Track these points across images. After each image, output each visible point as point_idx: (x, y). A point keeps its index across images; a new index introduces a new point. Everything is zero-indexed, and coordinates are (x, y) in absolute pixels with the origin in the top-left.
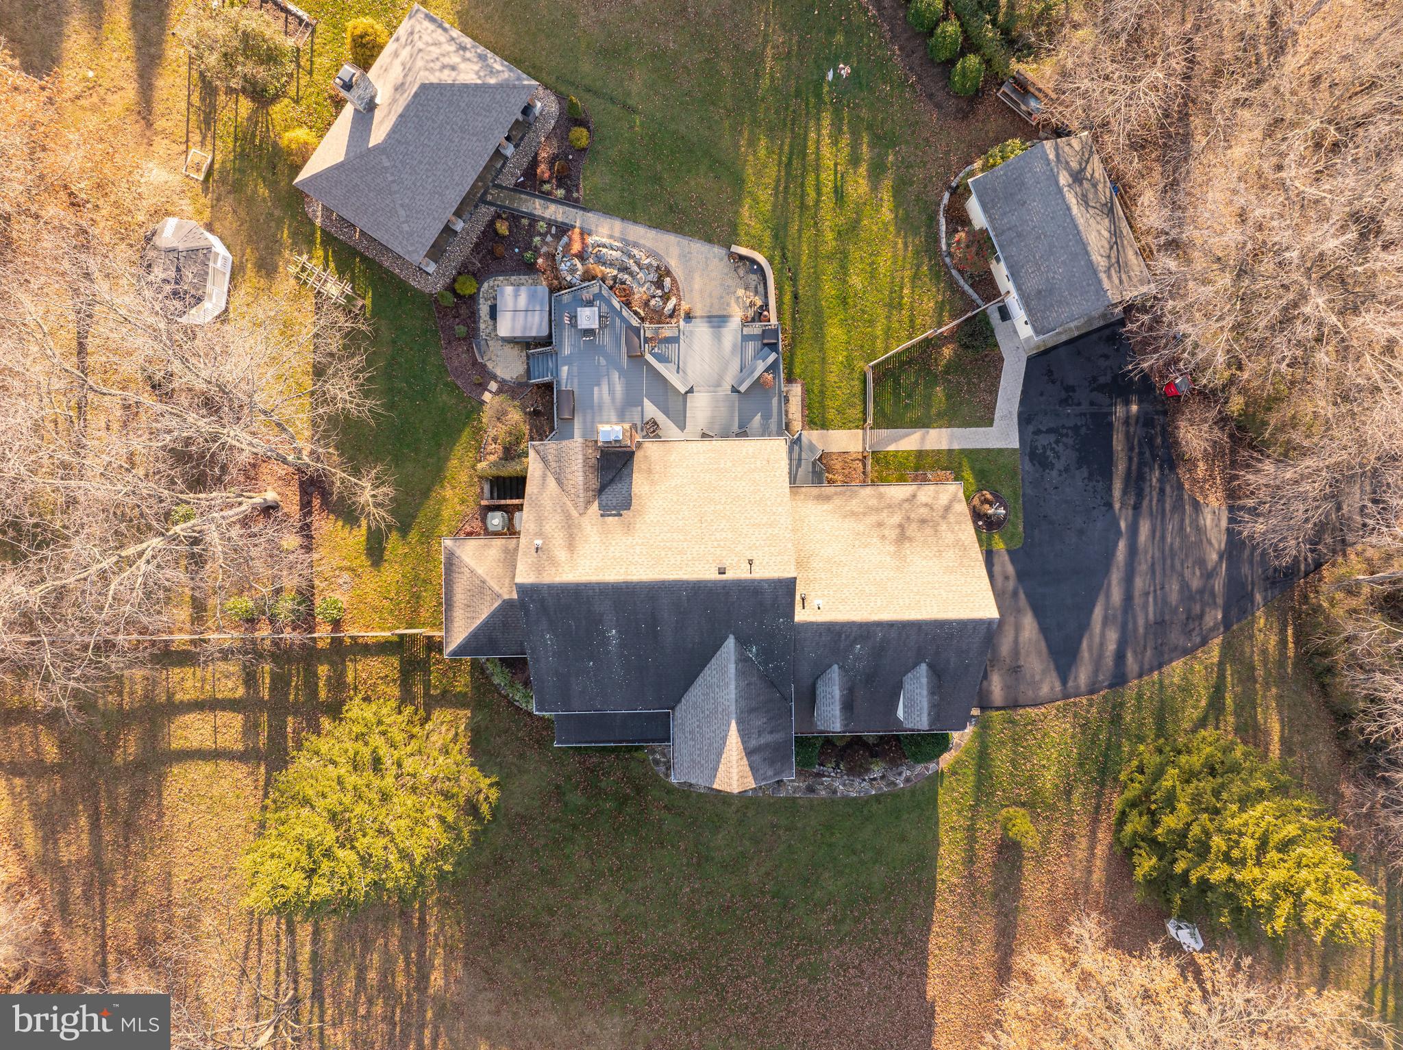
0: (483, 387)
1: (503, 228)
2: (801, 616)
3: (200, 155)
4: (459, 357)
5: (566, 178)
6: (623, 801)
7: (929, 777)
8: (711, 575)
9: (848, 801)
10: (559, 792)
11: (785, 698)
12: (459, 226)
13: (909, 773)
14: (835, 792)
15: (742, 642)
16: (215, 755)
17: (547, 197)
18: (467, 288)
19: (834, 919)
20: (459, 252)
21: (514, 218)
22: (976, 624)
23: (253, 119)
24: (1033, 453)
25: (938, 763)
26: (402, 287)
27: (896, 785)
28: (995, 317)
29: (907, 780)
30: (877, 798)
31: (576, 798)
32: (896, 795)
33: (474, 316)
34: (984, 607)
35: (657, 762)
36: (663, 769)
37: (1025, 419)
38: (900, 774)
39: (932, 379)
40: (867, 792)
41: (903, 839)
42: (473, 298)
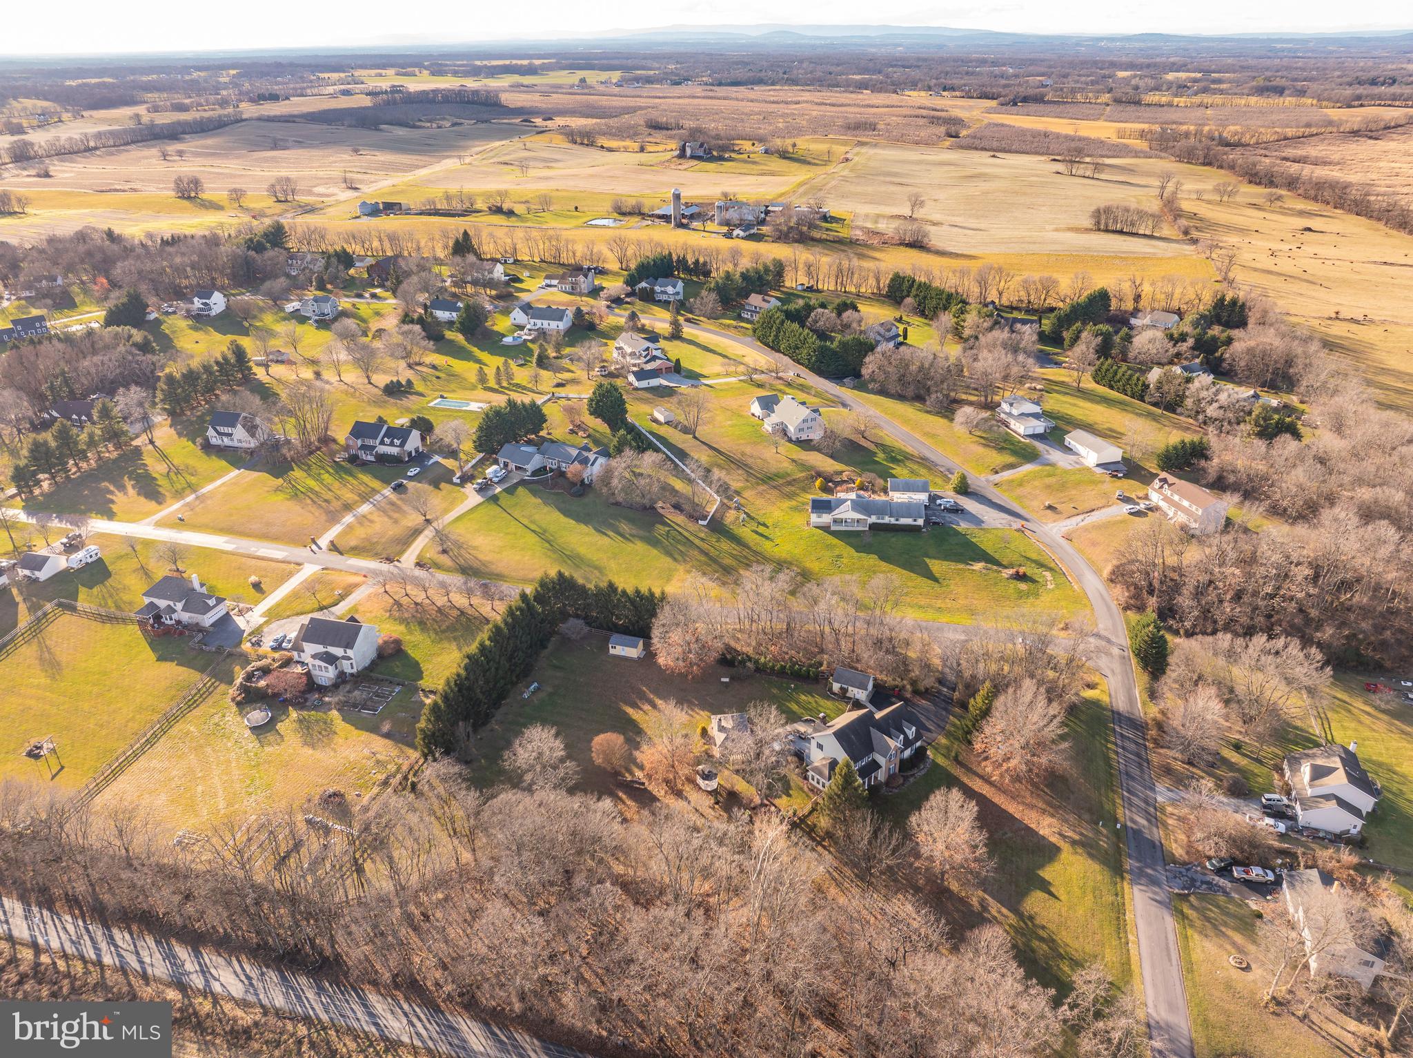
2: (877, 718)
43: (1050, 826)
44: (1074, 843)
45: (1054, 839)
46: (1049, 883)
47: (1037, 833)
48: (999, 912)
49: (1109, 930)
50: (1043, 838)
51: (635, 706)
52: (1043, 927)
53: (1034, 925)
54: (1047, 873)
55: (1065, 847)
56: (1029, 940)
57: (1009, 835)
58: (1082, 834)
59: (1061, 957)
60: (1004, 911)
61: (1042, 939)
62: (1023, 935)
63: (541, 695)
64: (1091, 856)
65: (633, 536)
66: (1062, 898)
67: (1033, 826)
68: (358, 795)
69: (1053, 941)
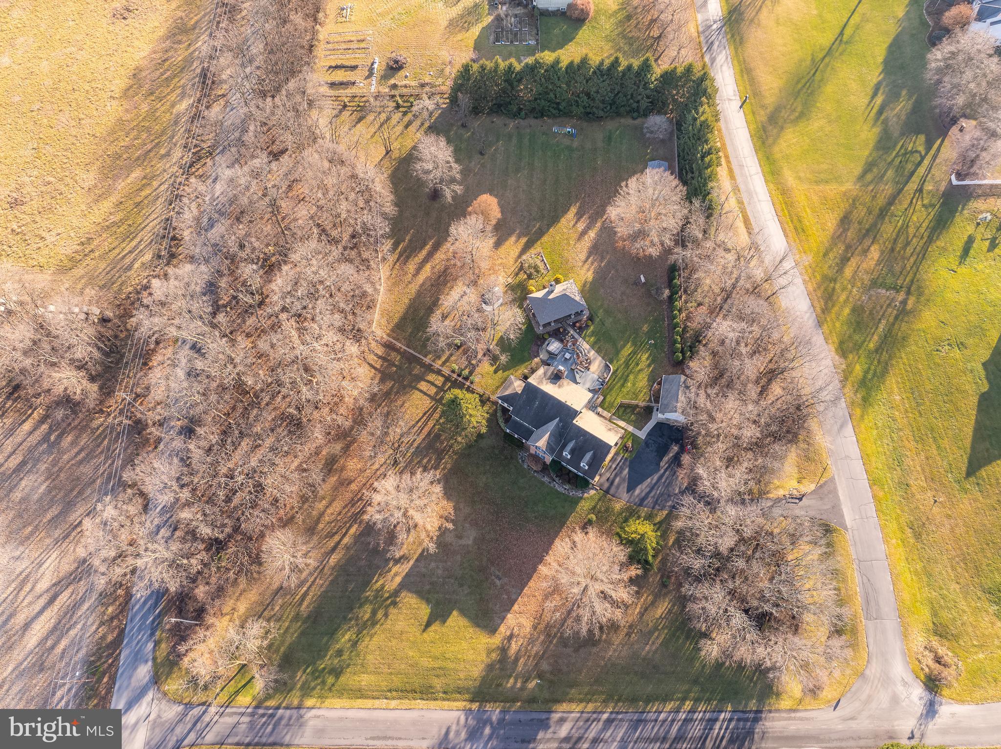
0: (536, 357)
1: (561, 330)
2: (574, 422)
3: (510, 280)
4: (535, 348)
5: (581, 329)
6: (506, 458)
7: (580, 496)
8: (563, 401)
9: (557, 490)
10: (494, 447)
11: (561, 441)
12: (553, 324)
13: (576, 492)
14: (555, 486)
15: (560, 421)
16: (425, 394)
17: (575, 331)
18: (546, 336)
19: (536, 517)
20: (549, 329)
21: (565, 330)
22: (608, 445)
23: (525, 280)
24: (646, 443)
25: (583, 494)
26: (533, 328)
27: (570, 493)
28: (655, 409)
29: (573, 494)
30: (564, 494)
31: (497, 452)
32: (568, 496)
33: (543, 343)
34: (612, 443)
37: (649, 434)
38: (573, 492)
39: (633, 413)
40: (562, 491)
41: (563, 507)
42: (546, 339)
43: (520, 626)
44: (503, 650)
45: (503, 630)
46: (444, 622)
47: (508, 611)
48: (396, 575)
49: (397, 682)
50: (504, 618)
51: (579, 216)
52: (386, 615)
53: (387, 607)
54: (456, 620)
55: (496, 640)
56: (371, 603)
57: (498, 582)
58: (517, 660)
59: (359, 633)
60: (398, 579)
61: (374, 613)
62: (376, 597)
63: (566, 142)
64: (490, 667)
65: (885, 122)
66: (425, 635)
67: (516, 607)
68: (406, 77)
69: (374, 624)
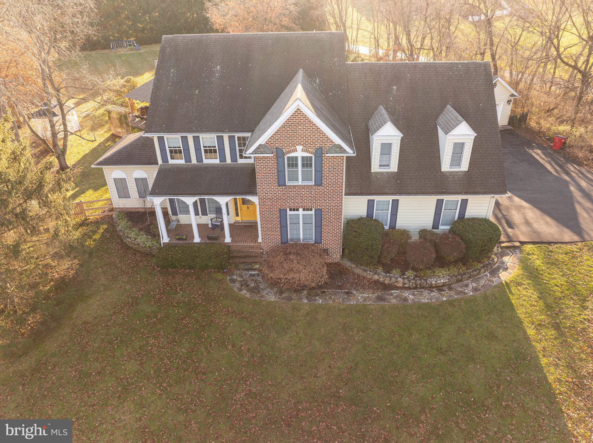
7: (496, 287)
13: (474, 285)
14: (406, 299)
25: (499, 277)
27: (465, 293)
29: (475, 290)
30: (451, 303)
32: (469, 300)
35: (233, 281)
36: (238, 285)
38: (467, 286)
40: (437, 299)
41: (492, 337)
